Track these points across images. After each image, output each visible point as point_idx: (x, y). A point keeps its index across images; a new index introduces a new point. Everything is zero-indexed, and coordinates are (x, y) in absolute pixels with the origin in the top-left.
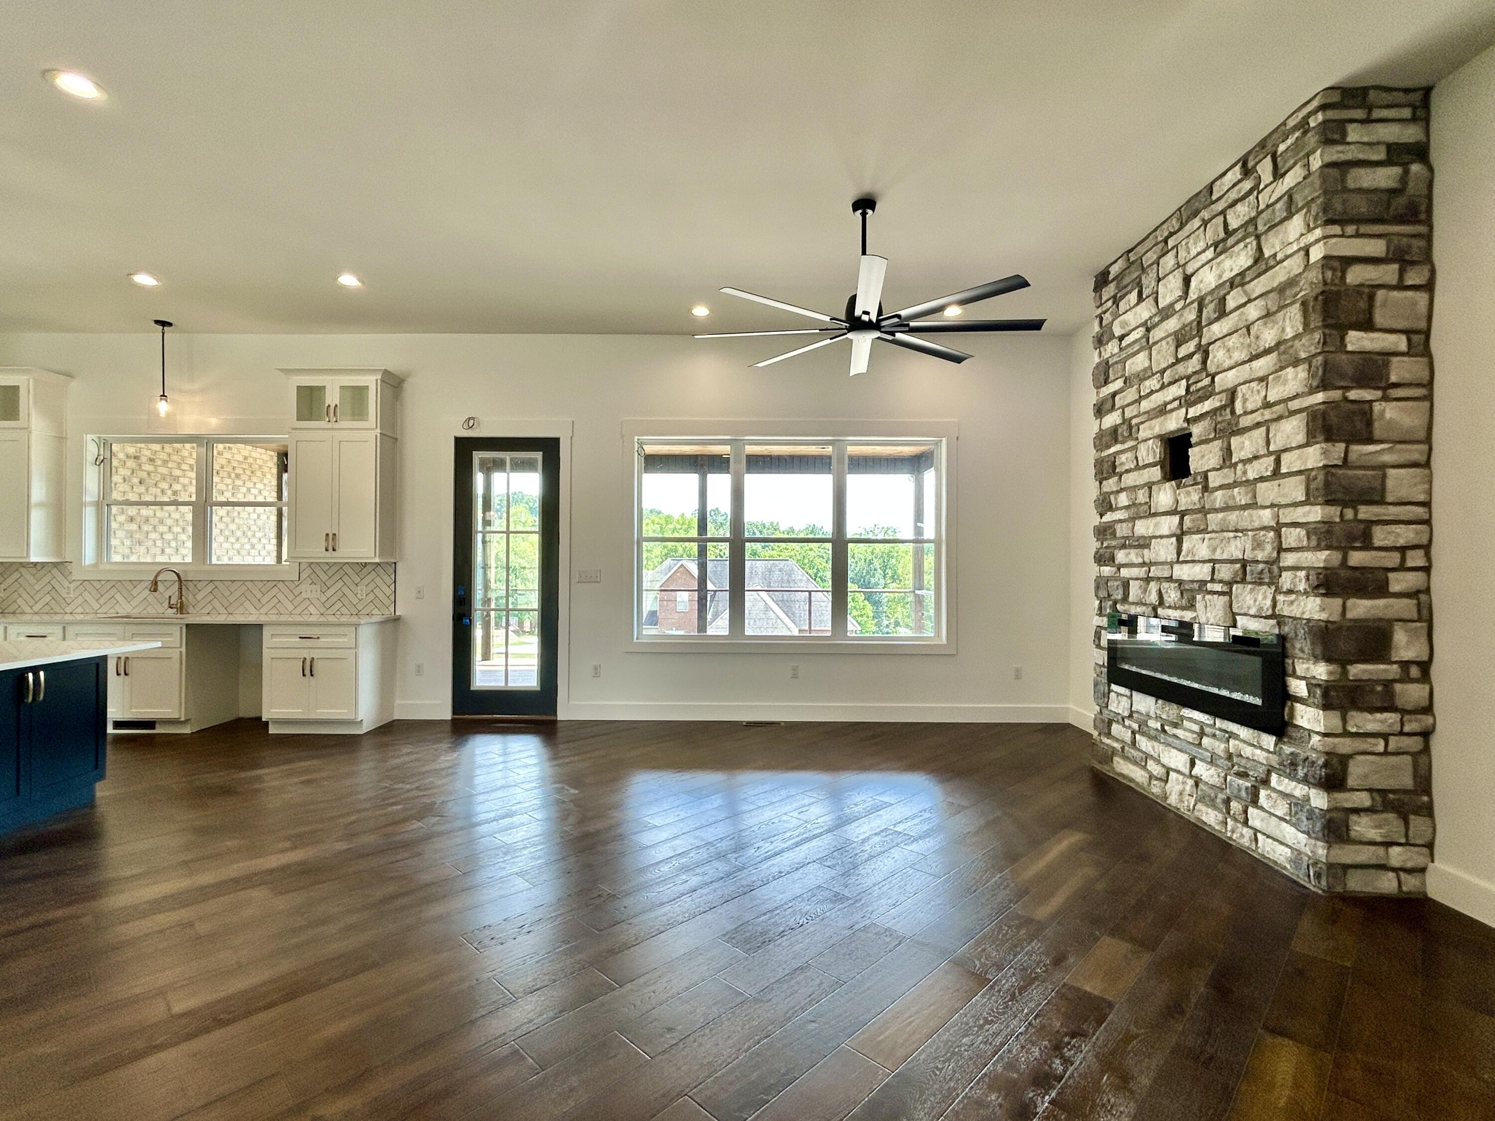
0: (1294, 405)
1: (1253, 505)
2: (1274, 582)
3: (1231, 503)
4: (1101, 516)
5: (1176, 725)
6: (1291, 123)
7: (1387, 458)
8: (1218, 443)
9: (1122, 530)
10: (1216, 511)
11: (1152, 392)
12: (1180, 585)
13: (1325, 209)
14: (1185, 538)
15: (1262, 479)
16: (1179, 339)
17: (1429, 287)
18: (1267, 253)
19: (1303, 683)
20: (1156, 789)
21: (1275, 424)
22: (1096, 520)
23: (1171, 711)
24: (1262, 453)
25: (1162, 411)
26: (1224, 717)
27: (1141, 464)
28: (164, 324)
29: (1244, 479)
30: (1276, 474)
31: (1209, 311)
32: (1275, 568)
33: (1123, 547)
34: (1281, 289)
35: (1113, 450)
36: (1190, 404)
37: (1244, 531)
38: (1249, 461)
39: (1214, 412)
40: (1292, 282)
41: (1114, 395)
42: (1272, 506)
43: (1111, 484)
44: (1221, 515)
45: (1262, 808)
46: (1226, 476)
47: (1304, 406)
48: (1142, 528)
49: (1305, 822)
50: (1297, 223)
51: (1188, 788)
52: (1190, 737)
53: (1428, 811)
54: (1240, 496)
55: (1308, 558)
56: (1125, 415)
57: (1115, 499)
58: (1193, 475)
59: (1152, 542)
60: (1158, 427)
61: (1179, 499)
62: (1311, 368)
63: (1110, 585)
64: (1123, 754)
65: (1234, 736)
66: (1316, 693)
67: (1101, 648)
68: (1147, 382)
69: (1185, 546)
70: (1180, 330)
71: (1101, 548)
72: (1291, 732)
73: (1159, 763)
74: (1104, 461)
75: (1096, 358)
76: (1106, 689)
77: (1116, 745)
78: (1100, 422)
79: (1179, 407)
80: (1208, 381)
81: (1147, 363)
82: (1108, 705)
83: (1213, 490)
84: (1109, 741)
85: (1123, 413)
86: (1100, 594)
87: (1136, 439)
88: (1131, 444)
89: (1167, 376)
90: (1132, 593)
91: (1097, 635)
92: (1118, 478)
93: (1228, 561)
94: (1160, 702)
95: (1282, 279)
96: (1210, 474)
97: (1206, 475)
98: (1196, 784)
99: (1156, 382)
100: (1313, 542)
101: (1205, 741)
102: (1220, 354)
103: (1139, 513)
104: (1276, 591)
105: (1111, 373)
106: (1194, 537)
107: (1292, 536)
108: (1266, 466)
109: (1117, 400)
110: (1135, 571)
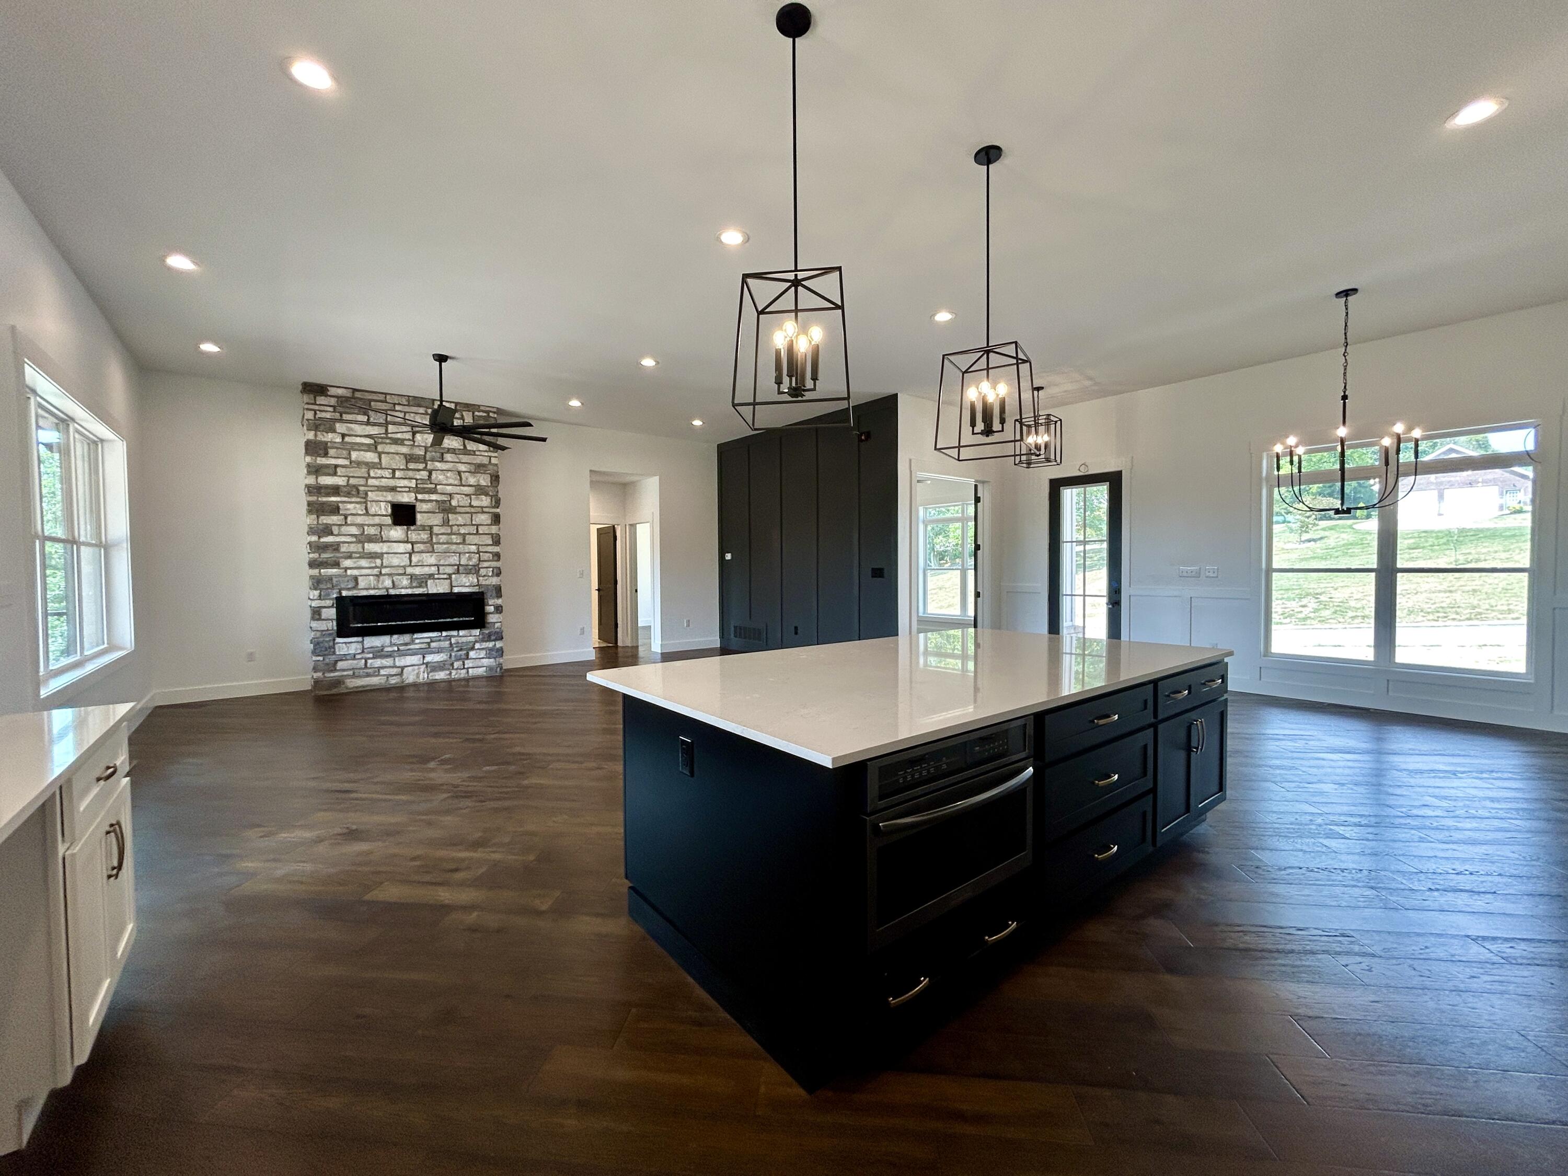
0: (485, 510)
1: (464, 542)
2: (476, 573)
3: (450, 541)
4: (319, 537)
5: (406, 644)
6: (482, 408)
8: (439, 515)
9: (344, 548)
10: (440, 543)
11: (382, 477)
12: (412, 577)
14: (413, 556)
15: (469, 534)
16: (409, 458)
18: (469, 448)
20: (393, 681)
21: (475, 514)
22: (312, 539)
23: (402, 638)
24: (468, 524)
25: (393, 489)
26: (446, 630)
27: (370, 512)
29: (457, 532)
31: (433, 455)
32: (477, 567)
33: (350, 557)
35: (333, 499)
36: (416, 493)
37: (460, 554)
38: (461, 525)
39: (436, 501)
40: (483, 465)
41: (336, 466)
42: (475, 545)
43: (333, 519)
44: (445, 546)
45: (471, 659)
46: (447, 530)
47: (491, 511)
48: (371, 547)
49: (495, 654)
51: (422, 670)
52: (423, 646)
54: (455, 539)
55: (494, 564)
56: (350, 482)
57: (339, 529)
58: (421, 525)
59: (385, 555)
60: (390, 497)
61: (409, 536)
62: (493, 499)
63: (335, 580)
64: (354, 676)
65: (454, 636)
66: (499, 609)
67: (324, 620)
68: (376, 470)
69: (415, 558)
70: (409, 455)
71: (320, 557)
72: (487, 625)
73: (394, 667)
74: (323, 503)
75: (311, 435)
76: (331, 644)
77: (345, 673)
78: (317, 478)
79: (409, 491)
80: (433, 486)
81: (377, 460)
82: (334, 653)
83: (437, 535)
84: (336, 674)
85: (348, 481)
86: (321, 586)
87: (364, 498)
88: (359, 500)
89: (398, 474)
90: (362, 583)
91: (316, 614)
92: (343, 517)
93: (449, 565)
94: (395, 636)
95: (479, 462)
96: (435, 527)
97: (431, 527)
98: (427, 667)
99: (387, 473)
100: (496, 558)
101: (433, 645)
102: (441, 477)
103: (371, 539)
104: (478, 576)
105: (332, 452)
106: (424, 555)
107: (485, 556)
108: (472, 529)
109: (340, 471)
110: (368, 571)
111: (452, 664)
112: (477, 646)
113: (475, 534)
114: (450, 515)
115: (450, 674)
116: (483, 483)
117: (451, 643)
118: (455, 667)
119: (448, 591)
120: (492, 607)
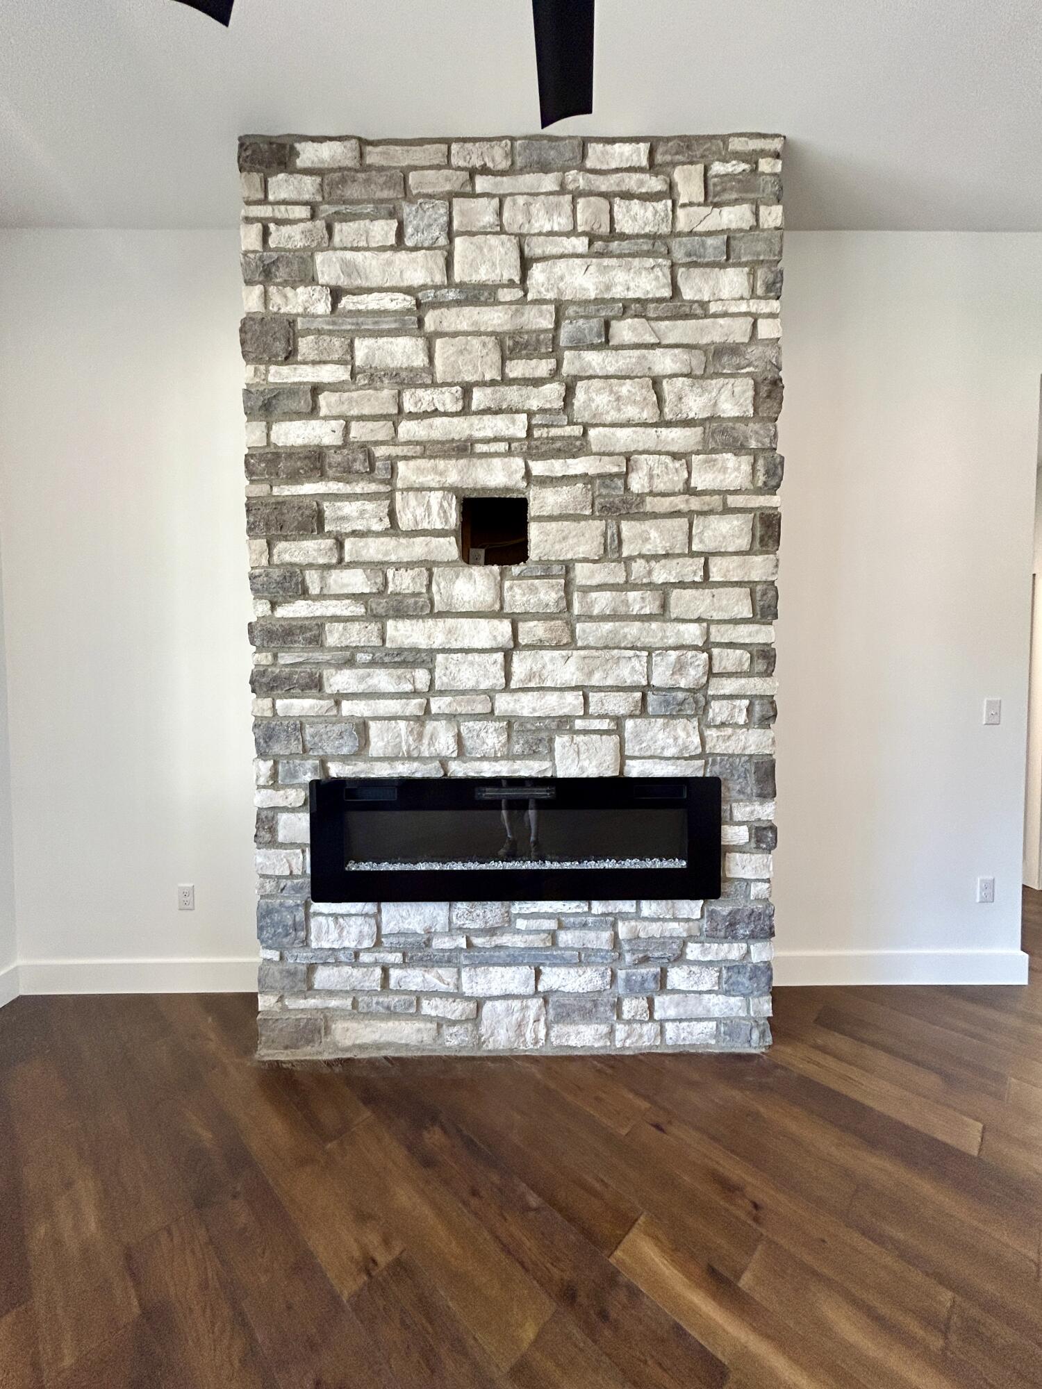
0: (733, 501)
1: (663, 613)
2: (697, 713)
3: (622, 610)
4: (274, 605)
5: (491, 931)
6: (736, 145)
8: (598, 525)
9: (334, 636)
10: (590, 618)
11: (435, 413)
12: (510, 725)
14: (516, 657)
15: (682, 585)
16: (510, 346)
18: (688, 294)
19: (744, 828)
20: (455, 1040)
21: (702, 518)
22: (256, 612)
23: (483, 913)
24: (677, 551)
25: (463, 449)
27: (402, 526)
29: (645, 581)
31: (576, 329)
32: (700, 696)
33: (350, 663)
36: (536, 455)
37: (650, 650)
38: (656, 557)
39: (586, 478)
40: (734, 350)
41: (316, 389)
42: (699, 620)
43: (307, 550)
44: (608, 626)
45: (674, 991)
47: (750, 505)
48: (404, 633)
49: (747, 983)
50: (735, 280)
51: (531, 1014)
52: (537, 941)
54: (637, 601)
55: (757, 685)
56: (353, 434)
57: (322, 578)
58: (540, 561)
59: (440, 658)
60: (454, 472)
61: (507, 595)
62: (761, 462)
63: (309, 731)
64: (356, 1012)
65: (624, 916)
66: (764, 836)
67: (283, 846)
68: (420, 392)
69: (521, 666)
70: (513, 334)
71: (274, 665)
72: (725, 887)
73: (457, 995)
74: (280, 504)
75: (252, 300)
76: (300, 915)
77: (333, 1003)
78: (269, 428)
79: (509, 453)
80: (578, 431)
81: (420, 360)
82: (306, 942)
83: (586, 590)
84: (312, 1002)
85: (347, 429)
86: (277, 749)
87: (390, 484)
88: (373, 487)
89: (479, 398)
90: (379, 741)
91: (266, 823)
92: (330, 542)
93: (619, 689)
94: (462, 906)
95: (718, 338)
96: (578, 566)
97: (568, 567)
98: (546, 1002)
99: (447, 399)
100: (760, 666)
101: (565, 938)
102: (601, 400)
103: (402, 609)
104: (704, 725)
105: (305, 345)
106: (547, 655)
107: (728, 659)
108: (691, 570)
109: (326, 401)
110: (393, 706)
111: (617, 1006)
112: (693, 951)
113: (694, 585)
114: (625, 526)
115: (612, 1032)
116: (729, 409)
117: (615, 939)
118: (626, 1016)
119: (610, 772)
120: (745, 830)
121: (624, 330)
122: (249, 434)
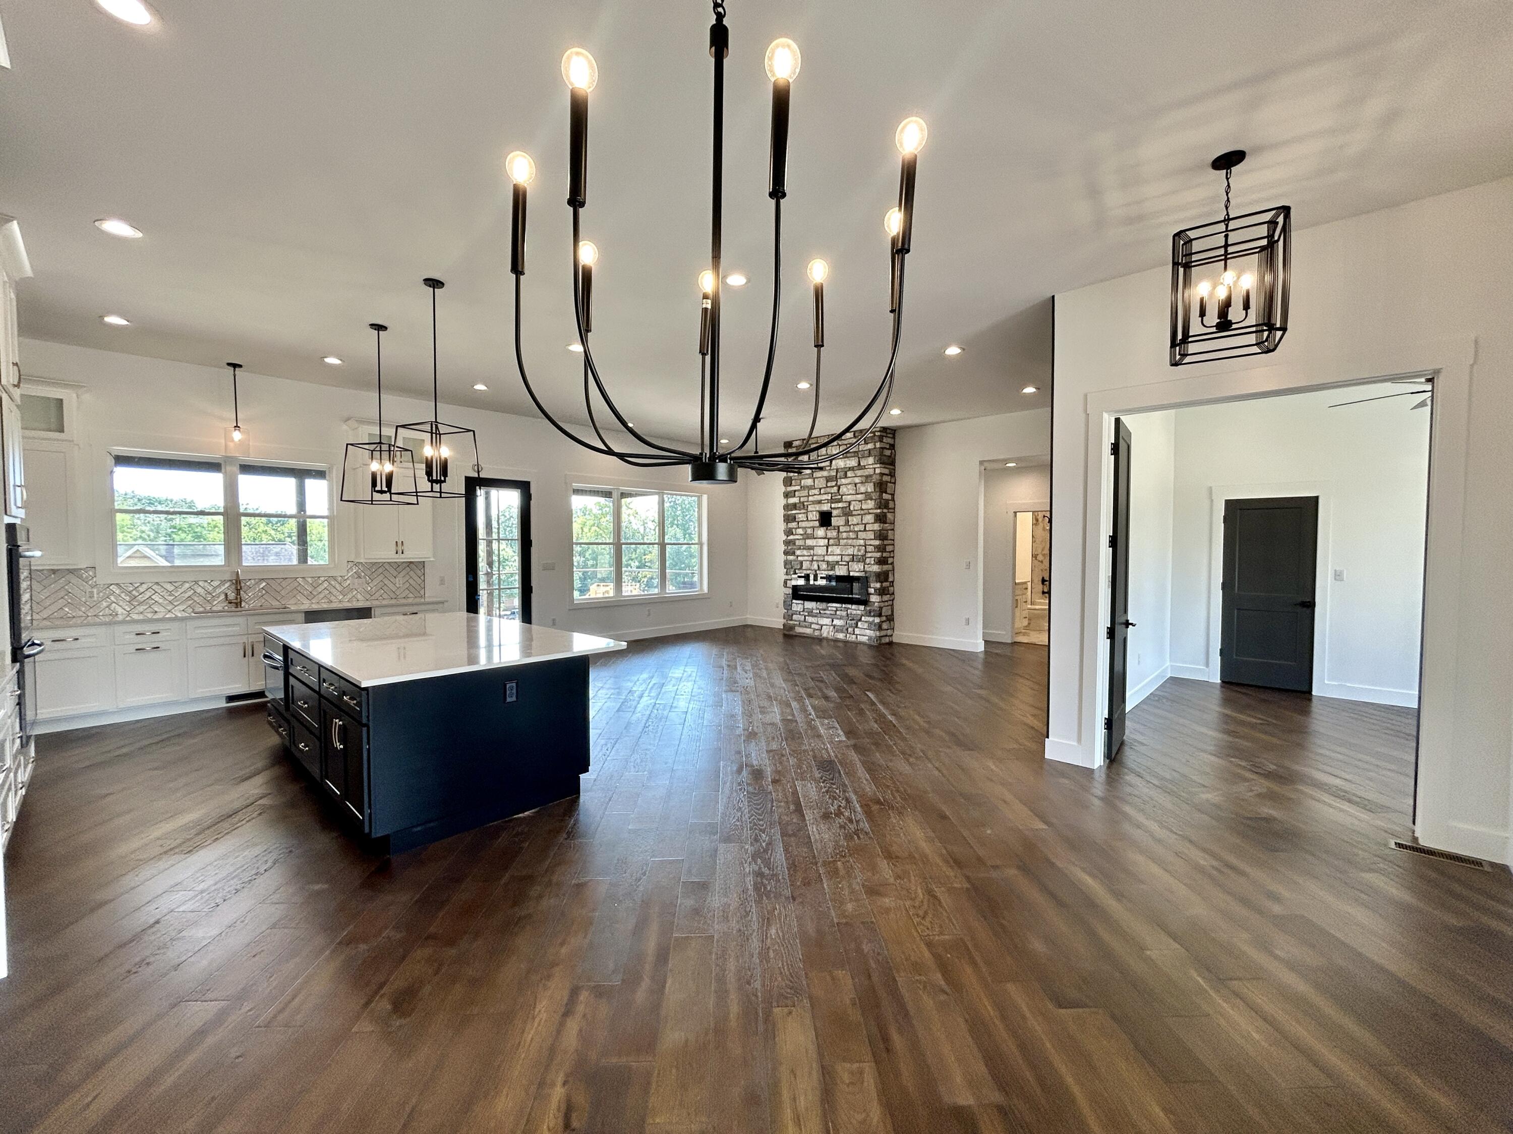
0: (870, 511)
1: (857, 538)
2: (864, 561)
3: (849, 537)
4: (787, 537)
5: (825, 610)
7: (889, 528)
8: (844, 518)
9: (797, 543)
10: (843, 539)
11: (815, 495)
12: (828, 562)
13: (880, 459)
14: (829, 548)
15: (860, 531)
16: (828, 479)
17: (895, 483)
18: (862, 464)
20: (817, 633)
21: (864, 515)
22: (784, 538)
23: (823, 605)
24: (860, 523)
25: (820, 502)
26: (845, 604)
27: (809, 519)
28: (235, 366)
29: (853, 530)
30: (865, 530)
31: (840, 474)
32: (864, 557)
33: (800, 549)
34: (867, 477)
35: (794, 512)
36: (832, 503)
37: (854, 546)
39: (842, 508)
40: (871, 476)
41: (795, 491)
42: (863, 539)
43: (794, 525)
44: (846, 541)
45: (859, 628)
46: (847, 528)
47: (874, 512)
48: (809, 542)
49: (872, 628)
50: (871, 460)
51: (831, 630)
52: (832, 612)
53: (893, 620)
54: (852, 535)
55: (875, 555)
56: (801, 500)
57: (796, 531)
58: (834, 526)
59: (815, 548)
60: (818, 507)
61: (827, 534)
63: (793, 563)
64: (799, 626)
65: (849, 608)
66: (878, 592)
67: (788, 587)
68: (812, 490)
69: (830, 550)
70: (829, 477)
71: (788, 549)
72: (868, 603)
73: (818, 624)
74: (789, 516)
76: (790, 603)
77: (795, 623)
78: (787, 500)
79: (828, 503)
80: (840, 497)
81: (813, 484)
82: (791, 609)
83: (842, 532)
84: (791, 622)
86: (787, 567)
87: (807, 510)
88: (805, 511)
89: (823, 491)
90: (804, 566)
91: (785, 583)
92: (797, 523)
93: (848, 555)
94: (819, 604)
95: (867, 474)
96: (841, 527)
97: (839, 527)
98: (834, 628)
99: (817, 492)
100: (876, 550)
101: (838, 613)
102: (845, 490)
103: (809, 537)
104: (865, 564)
105: (793, 482)
106: (834, 547)
107: (870, 548)
108: (862, 527)
109: (797, 493)
110: (806, 558)
111: (847, 629)
113: (863, 531)
114: (849, 518)
115: (847, 637)
116: (869, 490)
117: (847, 614)
118: (850, 632)
119: (846, 574)
120: (873, 590)
121: (849, 474)
122: (783, 501)
